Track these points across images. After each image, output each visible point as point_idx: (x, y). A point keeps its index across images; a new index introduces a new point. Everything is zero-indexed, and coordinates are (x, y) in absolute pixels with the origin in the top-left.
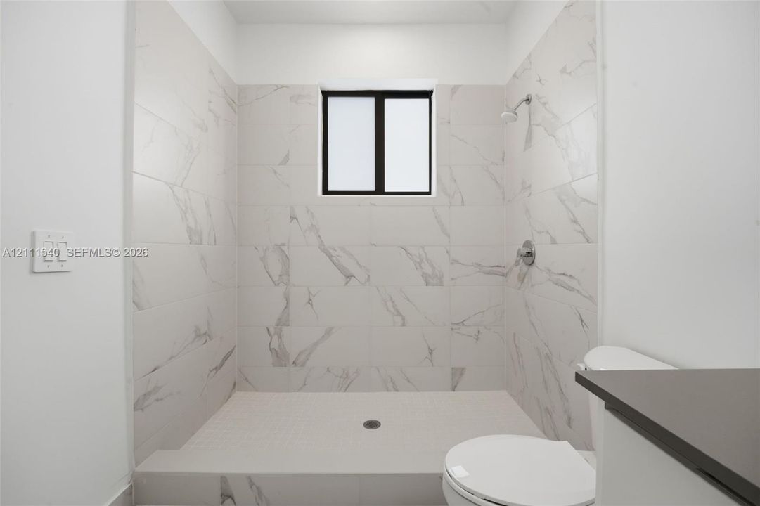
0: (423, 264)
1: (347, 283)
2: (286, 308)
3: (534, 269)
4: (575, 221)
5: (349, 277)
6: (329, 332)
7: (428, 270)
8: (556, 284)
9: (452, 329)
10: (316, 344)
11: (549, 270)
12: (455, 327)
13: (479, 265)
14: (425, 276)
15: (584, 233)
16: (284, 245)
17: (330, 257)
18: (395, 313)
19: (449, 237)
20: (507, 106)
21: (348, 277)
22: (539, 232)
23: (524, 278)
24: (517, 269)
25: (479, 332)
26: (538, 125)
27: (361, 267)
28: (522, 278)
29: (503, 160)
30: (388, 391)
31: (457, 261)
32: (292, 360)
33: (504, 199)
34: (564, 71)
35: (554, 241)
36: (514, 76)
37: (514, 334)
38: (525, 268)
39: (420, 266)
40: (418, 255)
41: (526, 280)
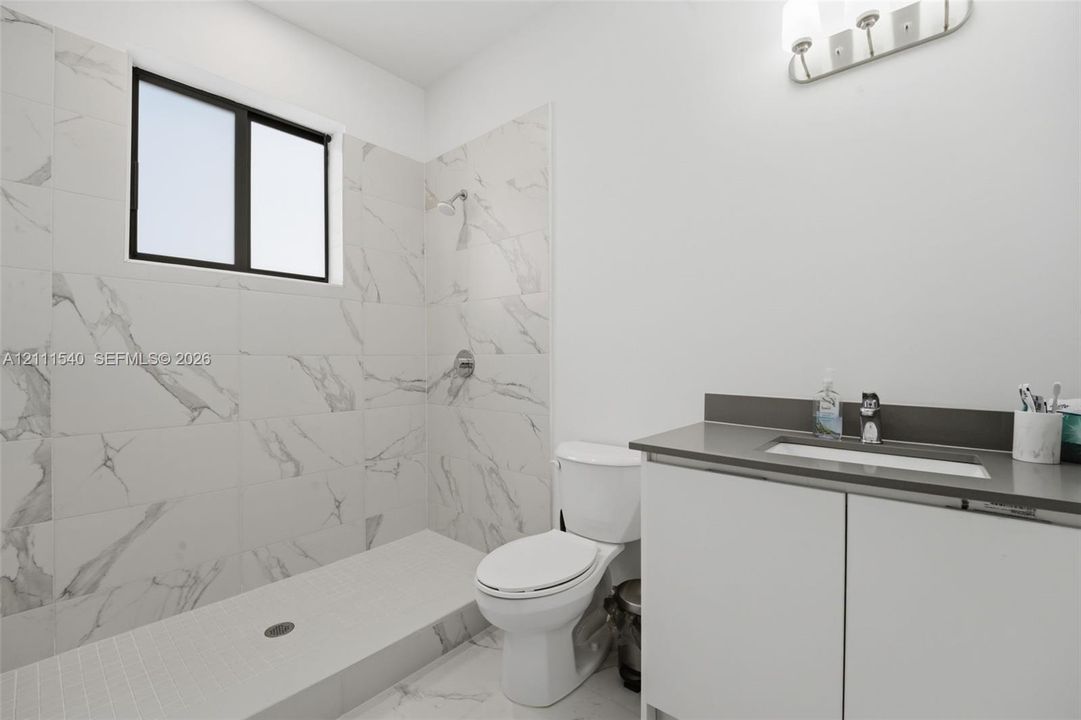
0: (326, 383)
1: (193, 420)
2: (40, 483)
3: (471, 382)
4: (525, 333)
5: (197, 408)
6: (155, 512)
7: (334, 389)
8: (503, 394)
9: (366, 467)
10: (125, 541)
11: (494, 381)
12: (368, 463)
13: (398, 380)
14: (329, 398)
15: (535, 344)
16: (33, 351)
17: (157, 376)
18: (284, 458)
19: (362, 343)
20: (427, 189)
21: (195, 409)
22: (481, 342)
23: (458, 391)
24: (447, 383)
25: (398, 465)
26: (477, 227)
27: (221, 390)
28: (454, 393)
29: (423, 253)
30: (273, 580)
31: (372, 376)
32: (59, 588)
33: (424, 299)
34: (511, 183)
35: (499, 351)
36: (440, 159)
37: (442, 458)
38: (459, 381)
39: (323, 385)
40: (318, 368)
41: (461, 393)
